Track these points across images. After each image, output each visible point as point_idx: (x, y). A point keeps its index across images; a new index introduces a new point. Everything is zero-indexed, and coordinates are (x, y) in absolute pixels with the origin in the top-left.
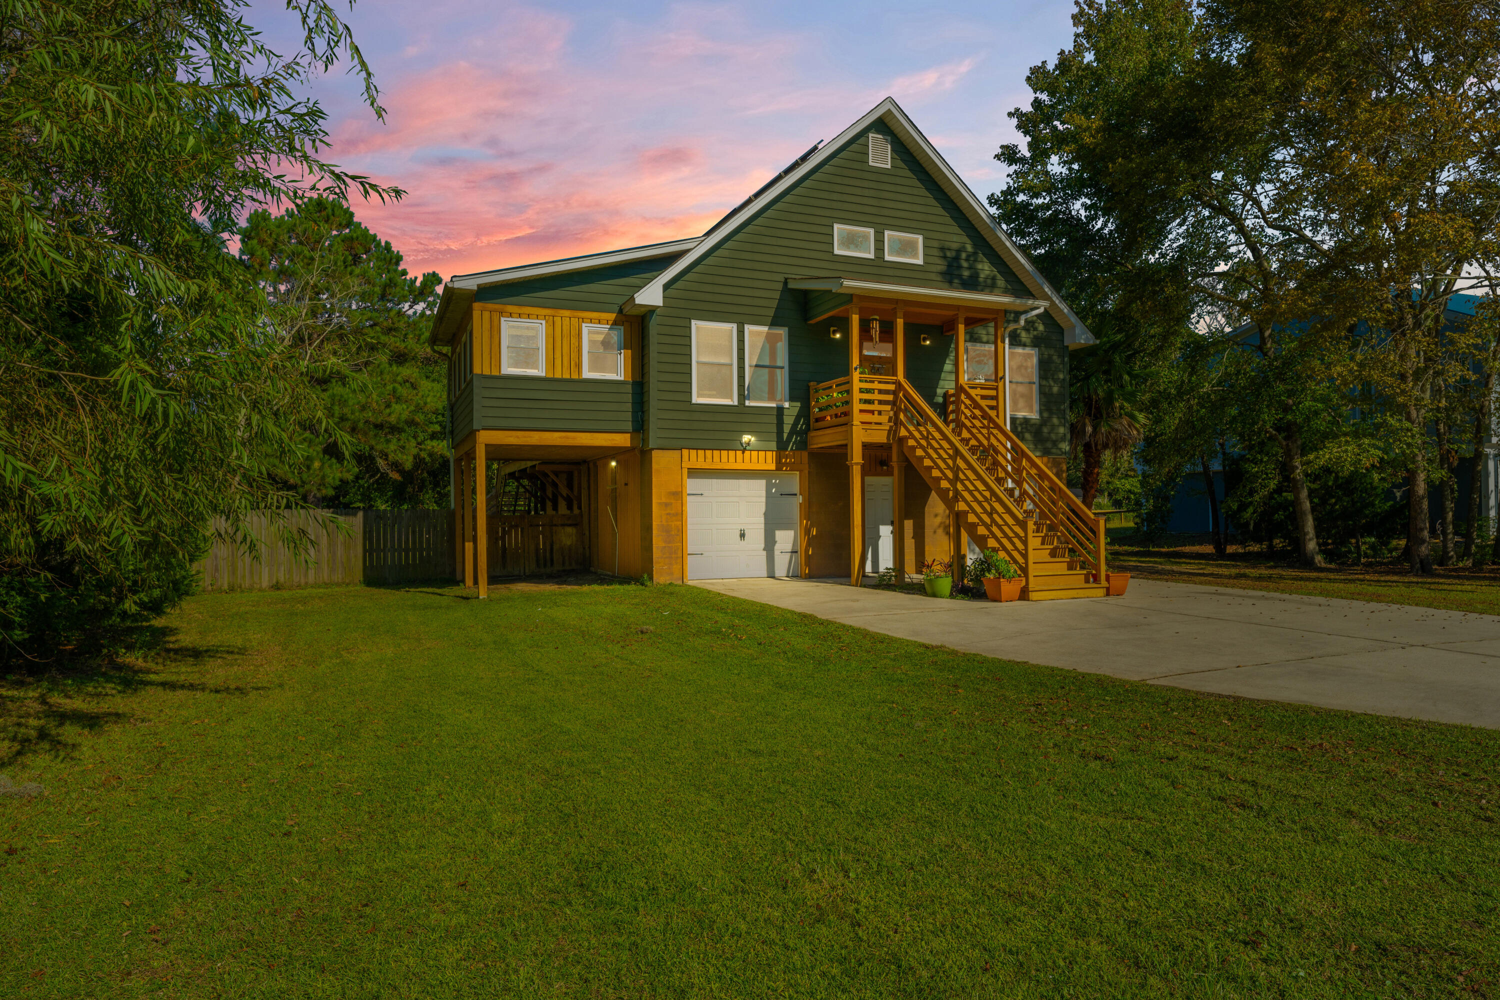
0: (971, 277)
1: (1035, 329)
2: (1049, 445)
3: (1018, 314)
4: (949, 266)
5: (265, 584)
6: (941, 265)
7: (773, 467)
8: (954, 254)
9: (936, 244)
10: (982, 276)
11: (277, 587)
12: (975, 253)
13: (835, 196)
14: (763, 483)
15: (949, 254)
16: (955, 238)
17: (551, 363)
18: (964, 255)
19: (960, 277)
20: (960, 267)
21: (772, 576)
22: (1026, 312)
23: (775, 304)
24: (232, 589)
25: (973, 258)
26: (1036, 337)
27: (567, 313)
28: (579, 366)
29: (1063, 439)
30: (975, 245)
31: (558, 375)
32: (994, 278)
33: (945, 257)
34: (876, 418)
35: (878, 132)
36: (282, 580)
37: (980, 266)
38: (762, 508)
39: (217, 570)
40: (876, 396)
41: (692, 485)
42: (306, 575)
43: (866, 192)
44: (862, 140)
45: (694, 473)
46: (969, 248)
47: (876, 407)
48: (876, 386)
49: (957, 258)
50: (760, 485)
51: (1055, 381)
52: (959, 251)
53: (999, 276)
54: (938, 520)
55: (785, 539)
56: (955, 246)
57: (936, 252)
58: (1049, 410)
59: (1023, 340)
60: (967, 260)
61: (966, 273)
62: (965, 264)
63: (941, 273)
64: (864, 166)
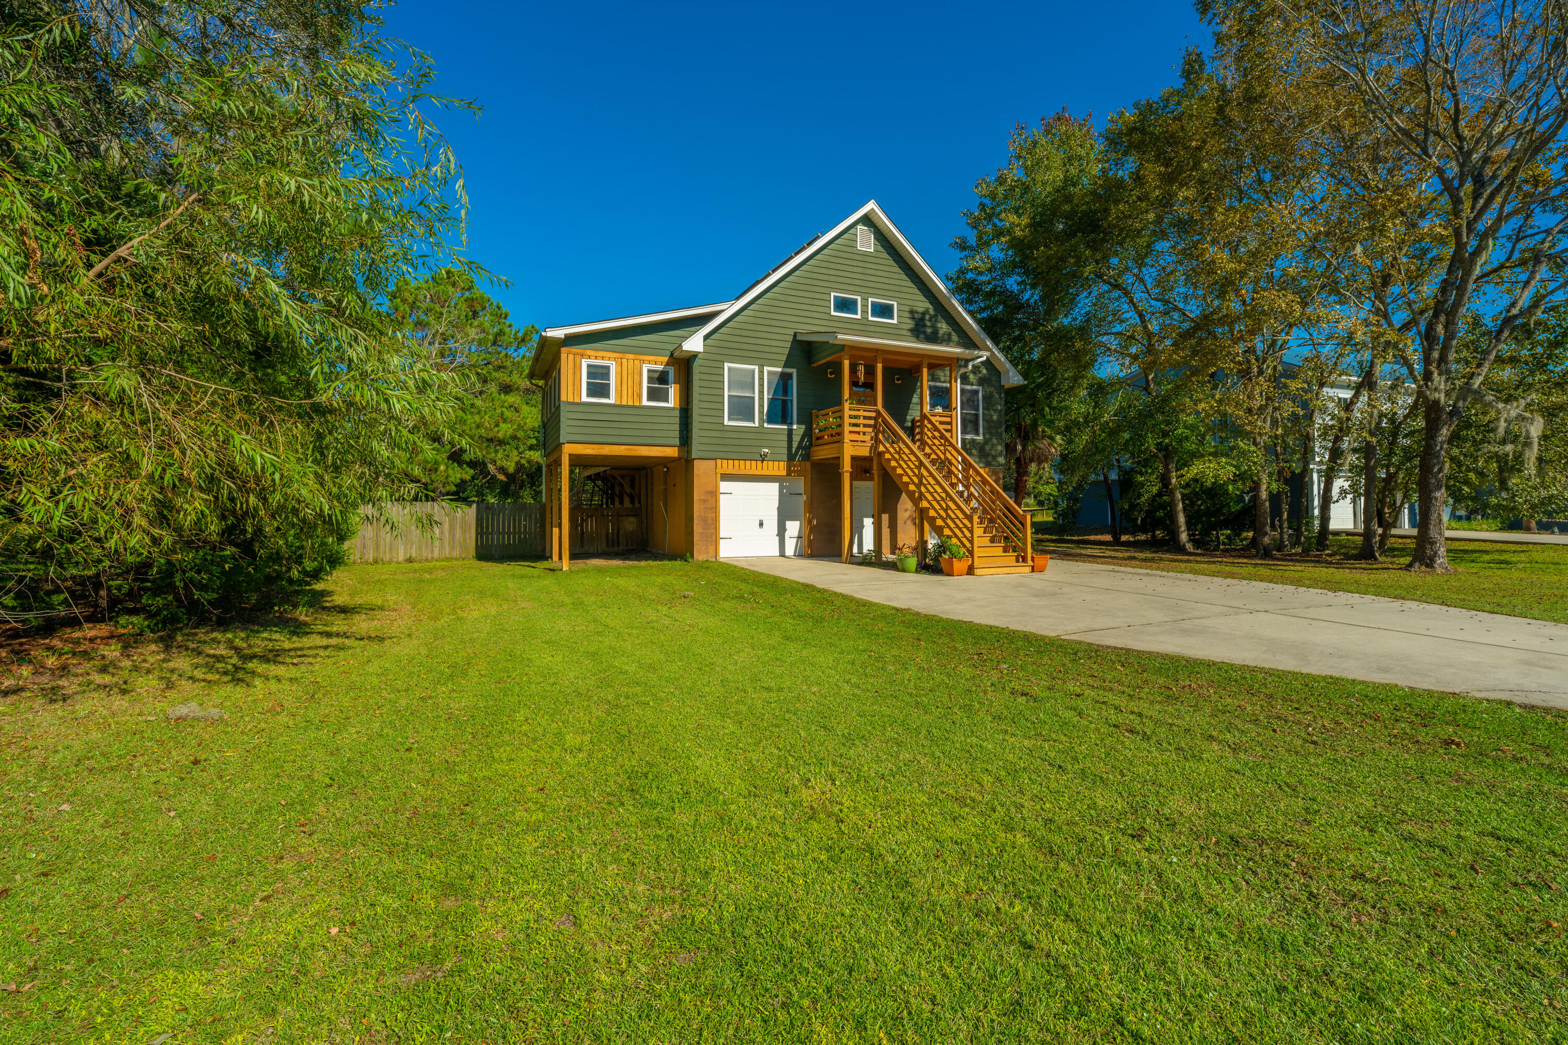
0: (932, 333)
1: (980, 372)
2: (990, 459)
3: (967, 361)
4: (916, 325)
5: (401, 558)
6: (910, 324)
7: (784, 473)
8: (920, 316)
9: (907, 308)
10: (941, 332)
11: (410, 560)
12: (935, 316)
13: (832, 272)
14: (777, 485)
15: (916, 316)
16: (921, 304)
17: (620, 395)
18: (927, 317)
19: (925, 333)
20: (925, 326)
21: (782, 554)
22: (973, 359)
23: (787, 351)
24: (376, 562)
25: (933, 318)
26: (980, 378)
27: (631, 356)
28: (640, 396)
29: (1000, 455)
30: (935, 310)
31: (624, 403)
32: (950, 335)
33: (913, 318)
34: (861, 437)
35: (864, 225)
36: (414, 555)
38: (776, 504)
39: (364, 547)
40: (862, 421)
41: (724, 486)
42: (432, 552)
43: (855, 270)
44: (852, 231)
45: (726, 477)
46: (932, 312)
47: (861, 429)
48: (861, 413)
49: (922, 319)
50: (775, 487)
51: (995, 411)
52: (924, 314)
53: (953, 333)
54: (908, 514)
55: (793, 528)
56: (921, 310)
57: (907, 315)
58: (991, 434)
59: (971, 379)
60: (930, 321)
61: (929, 330)
62: (928, 324)
63: (911, 330)
64: (854, 250)
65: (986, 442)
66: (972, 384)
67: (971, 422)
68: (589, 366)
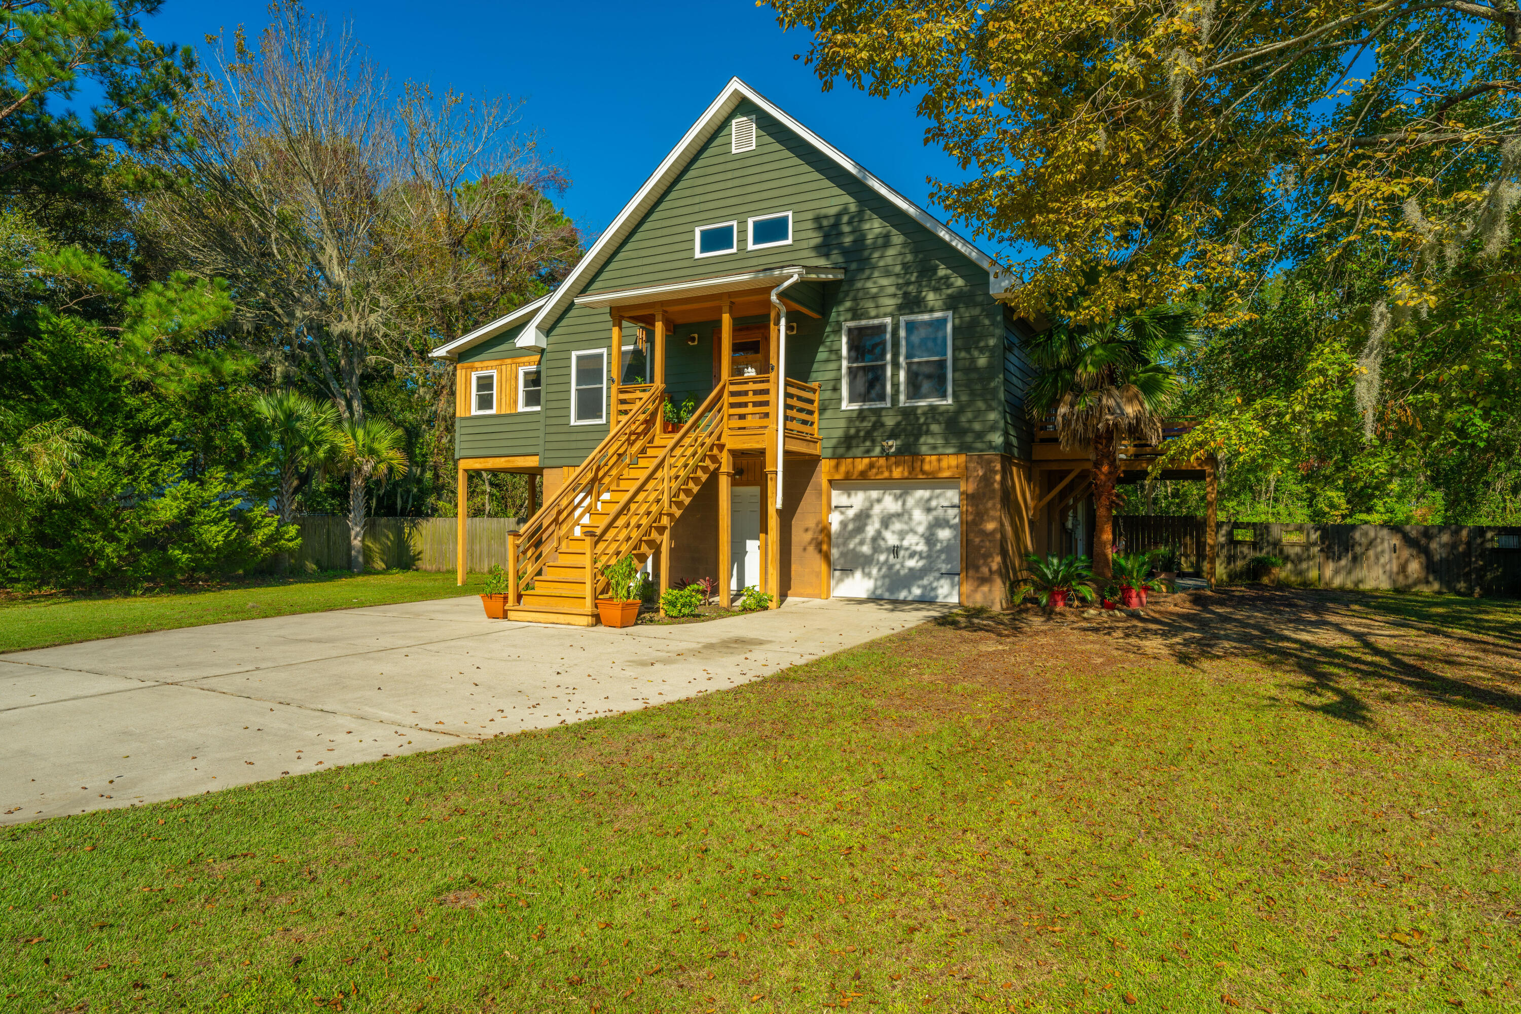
0: (854, 241)
1: (949, 286)
2: (969, 438)
4: (826, 236)
6: (816, 239)
8: (832, 221)
9: (810, 215)
12: (860, 212)
13: (698, 199)
15: (825, 223)
16: (834, 201)
17: (499, 404)
18: (845, 219)
19: (840, 246)
20: (841, 234)
25: (859, 217)
26: (950, 297)
27: (509, 361)
28: (516, 402)
29: (993, 428)
30: (860, 202)
31: (503, 412)
32: (887, 236)
33: (820, 228)
35: (743, 115)
37: (867, 226)
43: (730, 184)
44: (726, 131)
46: (853, 208)
49: (836, 225)
52: (839, 215)
53: (894, 231)
54: (809, 536)
56: (833, 211)
57: (809, 225)
58: (972, 393)
59: (931, 304)
60: (850, 223)
61: (848, 240)
62: (846, 229)
63: (816, 248)
64: (728, 158)
65: (961, 409)
66: (932, 310)
67: (929, 377)
68: (479, 378)
